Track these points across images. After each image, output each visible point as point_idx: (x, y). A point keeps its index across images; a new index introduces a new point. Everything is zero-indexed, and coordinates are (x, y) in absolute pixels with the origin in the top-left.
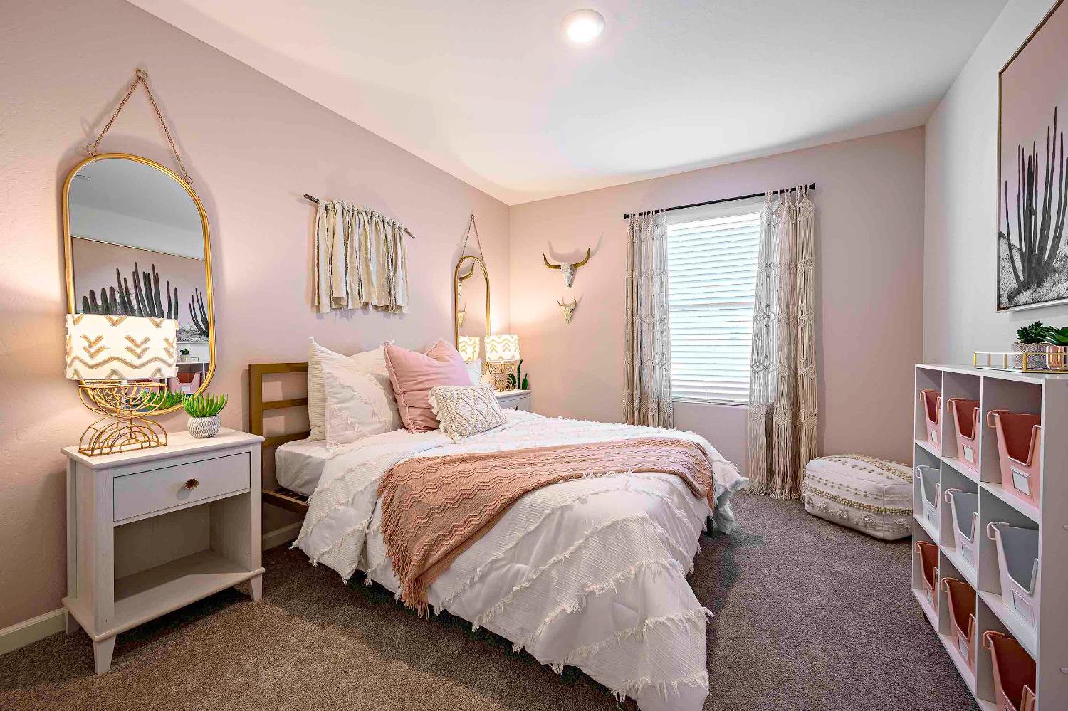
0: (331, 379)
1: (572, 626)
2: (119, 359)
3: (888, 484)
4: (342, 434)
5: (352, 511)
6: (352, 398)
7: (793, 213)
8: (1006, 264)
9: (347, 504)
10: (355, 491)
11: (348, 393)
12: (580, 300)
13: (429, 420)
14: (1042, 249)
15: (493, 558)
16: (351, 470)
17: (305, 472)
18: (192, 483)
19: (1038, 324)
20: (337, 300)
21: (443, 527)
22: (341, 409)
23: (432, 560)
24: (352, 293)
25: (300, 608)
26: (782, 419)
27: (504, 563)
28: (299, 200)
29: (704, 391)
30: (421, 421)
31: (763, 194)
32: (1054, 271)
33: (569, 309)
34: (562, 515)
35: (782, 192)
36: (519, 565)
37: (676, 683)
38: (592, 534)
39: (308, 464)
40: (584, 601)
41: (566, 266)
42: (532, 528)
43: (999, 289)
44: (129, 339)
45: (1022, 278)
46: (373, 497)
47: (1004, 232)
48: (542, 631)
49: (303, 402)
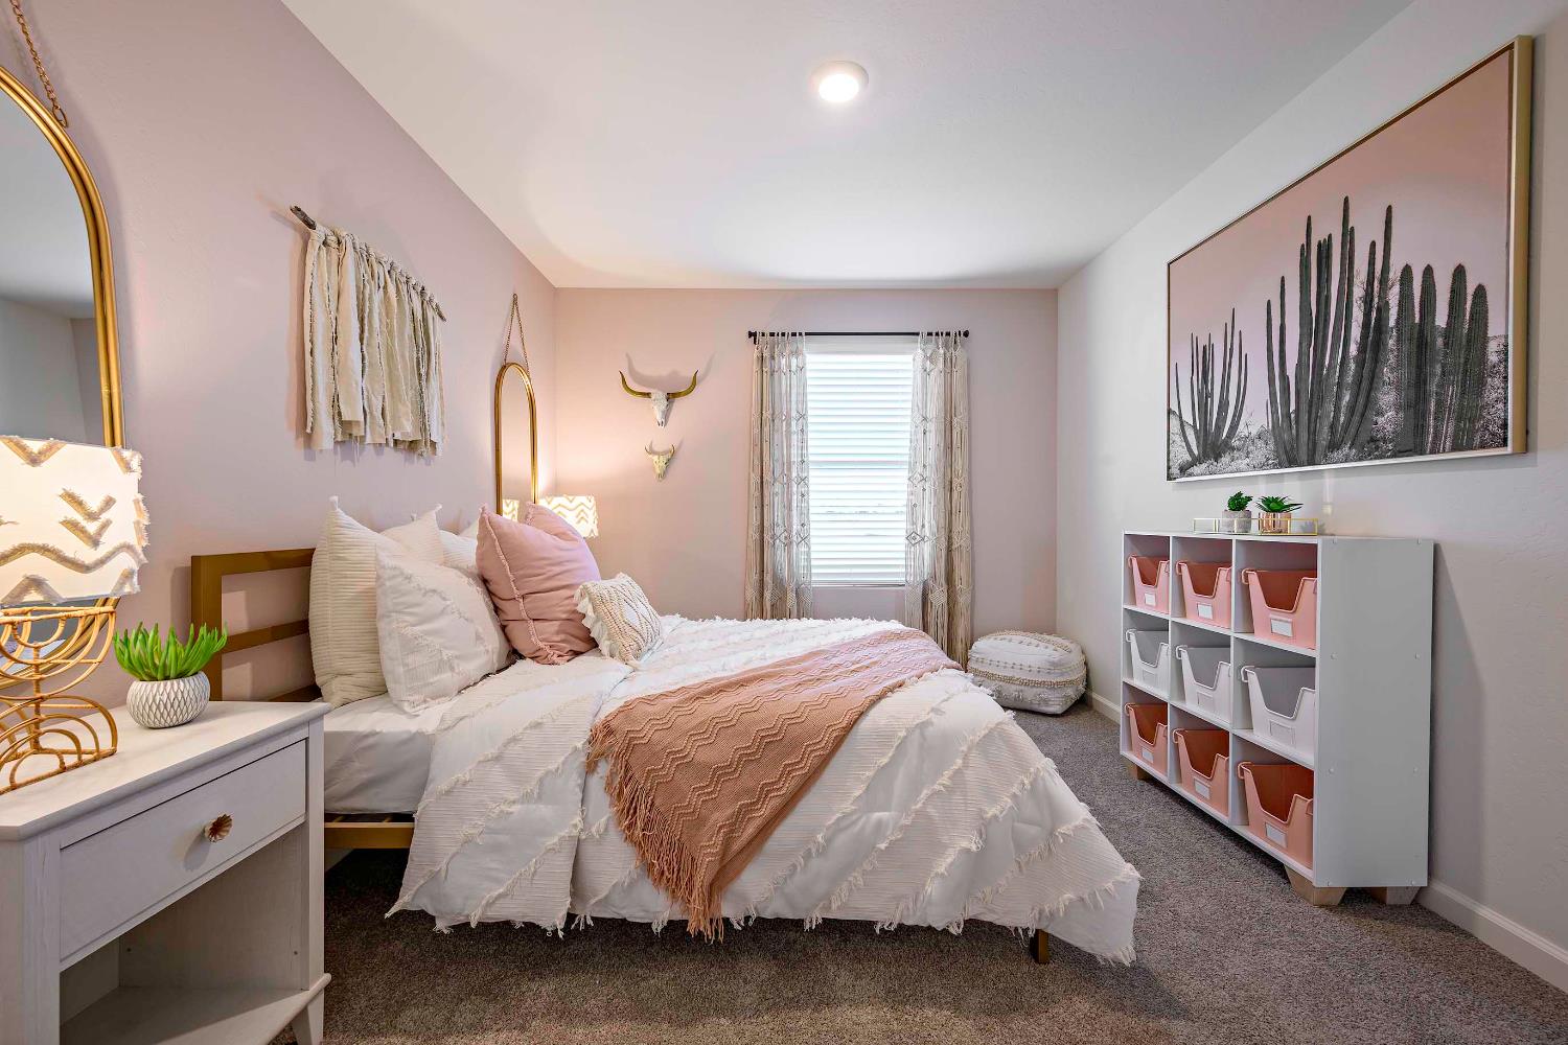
0: (400, 579)
1: (977, 865)
2: (44, 550)
3: (1056, 656)
4: (431, 680)
5: (544, 810)
6: (443, 612)
7: (949, 363)
8: (1177, 438)
9: (526, 798)
10: (539, 774)
11: (435, 603)
12: (680, 447)
13: (574, 639)
14: (1219, 428)
15: (839, 815)
16: (514, 740)
17: (357, 765)
18: (220, 826)
19: (1240, 494)
20: (346, 425)
21: (748, 792)
22: (428, 633)
23: (736, 847)
24: (371, 413)
25: (439, 1020)
26: (939, 598)
27: (854, 817)
28: (277, 215)
29: (848, 571)
30: (563, 641)
31: (918, 334)
32: (1233, 449)
33: (663, 459)
34: (922, 735)
35: (937, 334)
36: (877, 815)
37: (1110, 885)
38: (970, 749)
39: (371, 747)
40: (983, 830)
41: (659, 396)
42: (885, 760)
43: (1168, 460)
44: (73, 499)
45: (1196, 452)
46: (580, 776)
47: (1174, 408)
48: (932, 889)
49: (298, 629)
